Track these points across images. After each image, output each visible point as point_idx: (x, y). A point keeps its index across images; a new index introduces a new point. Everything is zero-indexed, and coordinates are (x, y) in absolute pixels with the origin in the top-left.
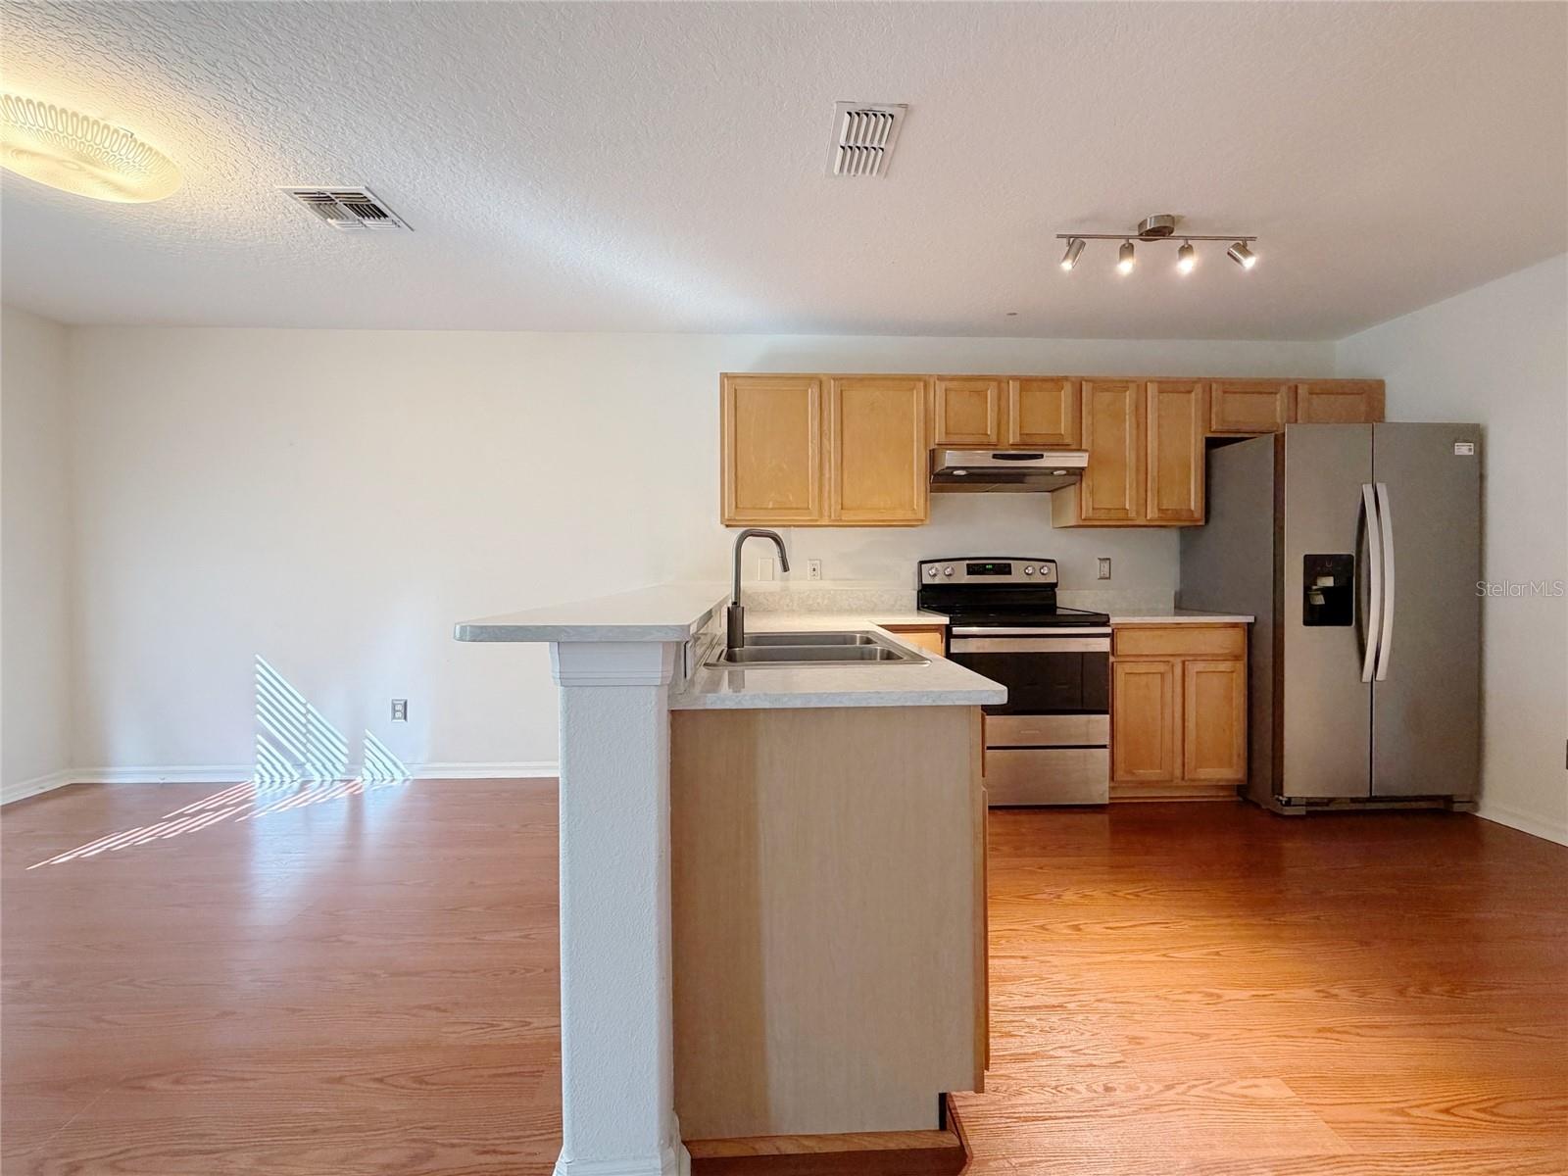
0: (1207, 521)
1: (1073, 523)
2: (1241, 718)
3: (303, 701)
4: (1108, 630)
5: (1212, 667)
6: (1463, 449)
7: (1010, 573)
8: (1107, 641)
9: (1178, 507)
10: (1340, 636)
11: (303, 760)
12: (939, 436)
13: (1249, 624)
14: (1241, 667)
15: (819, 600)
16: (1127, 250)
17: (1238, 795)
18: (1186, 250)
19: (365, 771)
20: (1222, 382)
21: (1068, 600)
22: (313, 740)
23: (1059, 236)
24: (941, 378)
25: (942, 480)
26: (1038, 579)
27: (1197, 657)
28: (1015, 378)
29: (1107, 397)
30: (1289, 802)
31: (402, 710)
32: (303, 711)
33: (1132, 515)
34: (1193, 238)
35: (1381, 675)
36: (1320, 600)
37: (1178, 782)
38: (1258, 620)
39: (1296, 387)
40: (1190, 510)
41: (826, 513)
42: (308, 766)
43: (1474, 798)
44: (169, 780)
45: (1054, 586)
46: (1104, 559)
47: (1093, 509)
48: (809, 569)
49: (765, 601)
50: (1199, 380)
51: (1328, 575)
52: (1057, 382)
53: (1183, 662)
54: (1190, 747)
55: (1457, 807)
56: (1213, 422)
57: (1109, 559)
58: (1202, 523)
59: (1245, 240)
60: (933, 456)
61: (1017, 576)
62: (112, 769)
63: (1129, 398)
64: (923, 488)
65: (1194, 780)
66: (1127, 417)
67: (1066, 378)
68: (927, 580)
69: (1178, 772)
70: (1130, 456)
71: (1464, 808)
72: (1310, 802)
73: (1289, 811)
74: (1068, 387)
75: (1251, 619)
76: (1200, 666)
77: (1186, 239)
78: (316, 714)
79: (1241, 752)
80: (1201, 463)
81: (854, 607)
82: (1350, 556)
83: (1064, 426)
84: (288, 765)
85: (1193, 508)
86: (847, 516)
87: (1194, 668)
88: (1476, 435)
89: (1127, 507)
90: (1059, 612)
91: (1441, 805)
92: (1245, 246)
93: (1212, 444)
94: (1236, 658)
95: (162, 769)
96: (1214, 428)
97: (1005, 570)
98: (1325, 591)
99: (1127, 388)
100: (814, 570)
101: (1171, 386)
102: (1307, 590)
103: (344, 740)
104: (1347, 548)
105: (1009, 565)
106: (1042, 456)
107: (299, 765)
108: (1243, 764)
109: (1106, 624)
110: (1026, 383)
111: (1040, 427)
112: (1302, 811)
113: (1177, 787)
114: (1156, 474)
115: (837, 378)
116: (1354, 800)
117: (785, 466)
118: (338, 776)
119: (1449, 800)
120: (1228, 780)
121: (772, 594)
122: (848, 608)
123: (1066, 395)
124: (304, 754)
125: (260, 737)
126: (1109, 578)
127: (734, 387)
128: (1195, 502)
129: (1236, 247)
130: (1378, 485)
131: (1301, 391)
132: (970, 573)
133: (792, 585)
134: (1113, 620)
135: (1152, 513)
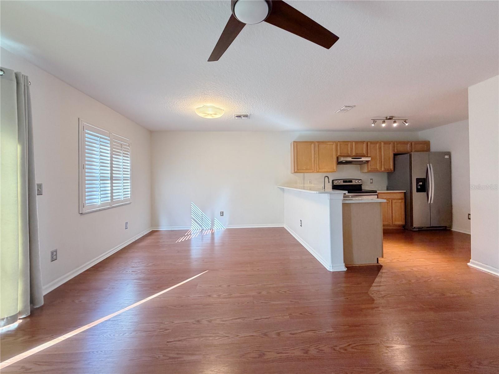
0: (394, 171)
1: (366, 171)
3: (201, 212)
4: (377, 194)
5: (397, 201)
6: (447, 157)
8: (377, 196)
9: (388, 168)
10: (423, 194)
11: (201, 224)
12: (339, 154)
14: (403, 201)
16: (384, 122)
17: (403, 228)
18: (395, 122)
19: (215, 227)
20: (396, 142)
21: (364, 188)
22: (204, 220)
23: (372, 120)
24: (339, 142)
25: (339, 163)
26: (358, 184)
27: (394, 199)
28: (354, 142)
29: (372, 146)
30: (415, 228)
31: (222, 214)
32: (201, 214)
33: (379, 170)
34: (396, 120)
35: (432, 202)
36: (419, 187)
37: (391, 225)
38: (407, 191)
39: (412, 143)
40: (391, 169)
41: (316, 170)
42: (203, 226)
43: (451, 226)
44: (172, 229)
45: (362, 185)
47: (371, 169)
48: (309, 182)
50: (392, 142)
51: (421, 182)
52: (363, 142)
53: (392, 200)
54: (394, 218)
55: (448, 229)
57: (372, 179)
59: (406, 120)
60: (338, 158)
61: (353, 183)
62: (160, 227)
63: (378, 145)
64: (336, 164)
65: (395, 224)
66: (377, 149)
67: (364, 142)
68: (335, 184)
69: (391, 223)
70: (378, 157)
71: (449, 229)
72: (419, 228)
73: (415, 230)
74: (365, 143)
75: (405, 191)
76: (395, 201)
77: (395, 120)
78: (204, 214)
79: (404, 219)
80: (393, 159)
82: (425, 178)
83: (365, 152)
84: (198, 226)
86: (320, 170)
87: (394, 201)
88: (449, 154)
89: (378, 168)
90: (362, 190)
91: (444, 228)
92: (406, 121)
93: (395, 155)
94: (402, 199)
95: (171, 227)
96: (395, 151)
97: (351, 182)
98: (420, 185)
99: (377, 144)
101: (387, 143)
102: (417, 185)
103: (210, 220)
104: (424, 177)
105: (352, 181)
106: (361, 158)
107: (201, 226)
108: (404, 221)
109: (376, 192)
110: (357, 142)
111: (359, 152)
112: (417, 230)
113: (390, 226)
114: (383, 161)
115: (318, 142)
116: (427, 227)
117: (307, 160)
118: (209, 228)
119: (446, 227)
120: (401, 224)
123: (365, 145)
124: (202, 224)
125: (192, 220)
126: (372, 183)
127: (296, 144)
128: (392, 167)
129: (404, 121)
130: (430, 164)
131: (413, 144)
132: (344, 182)
133: (305, 185)
134: (378, 192)
135: (383, 169)
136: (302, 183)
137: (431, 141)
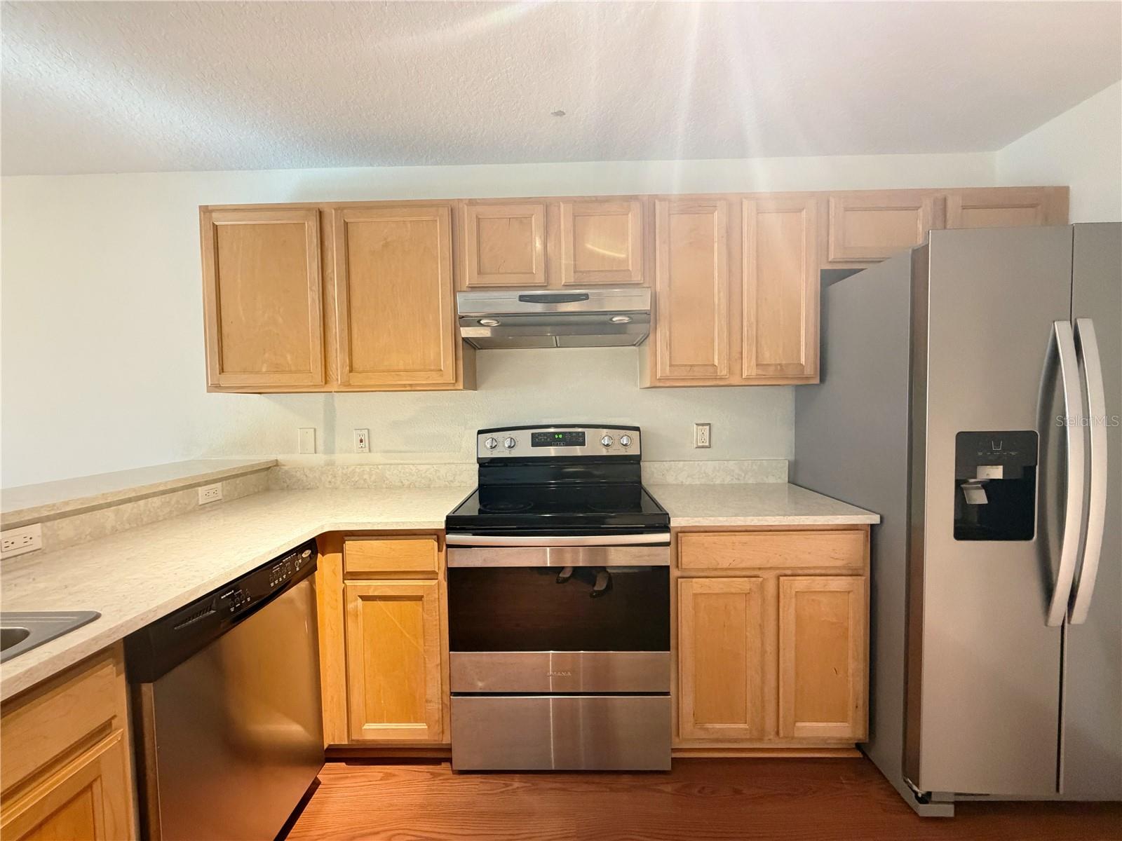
0: (822, 379)
1: (648, 385)
2: (861, 656)
4: (664, 537)
5: (819, 584)
7: (583, 444)
9: (783, 362)
10: (1011, 557)
12: (470, 277)
13: (872, 526)
14: (860, 586)
15: (366, 476)
20: (845, 195)
24: (472, 203)
26: (617, 451)
27: (797, 571)
28: (566, 200)
30: (926, 798)
33: (726, 372)
35: (1079, 618)
36: (980, 497)
38: (885, 521)
39: (945, 200)
40: (800, 367)
45: (636, 460)
46: (703, 425)
47: (671, 365)
48: (356, 439)
49: (305, 478)
50: (813, 196)
51: (994, 463)
52: (622, 202)
53: (778, 579)
56: (832, 248)
57: (710, 424)
58: (817, 381)
61: (592, 448)
63: (717, 220)
64: (452, 343)
66: (716, 245)
67: (635, 198)
70: (720, 297)
73: (925, 810)
74: (637, 209)
75: (875, 519)
76: (802, 584)
79: (861, 702)
80: (814, 303)
81: (406, 483)
82: (1034, 434)
83: (633, 260)
85: (803, 361)
86: (357, 381)
87: (793, 586)
89: (716, 363)
93: (830, 278)
94: (855, 574)
96: (832, 256)
97: (579, 440)
98: (989, 486)
99: (716, 208)
100: (361, 441)
101: (774, 204)
102: (960, 484)
105: (582, 434)
106: (586, 297)
108: (862, 715)
109: (665, 528)
112: (949, 811)
114: (753, 320)
115: (341, 208)
117: (280, 320)
121: (311, 469)
122: (400, 484)
123: (634, 219)
126: (709, 447)
127: (214, 222)
128: (806, 356)
131: (950, 204)
132: (537, 441)
133: (339, 458)
134: (674, 523)
135: (749, 369)
136: (321, 447)
137: (1071, 186)
